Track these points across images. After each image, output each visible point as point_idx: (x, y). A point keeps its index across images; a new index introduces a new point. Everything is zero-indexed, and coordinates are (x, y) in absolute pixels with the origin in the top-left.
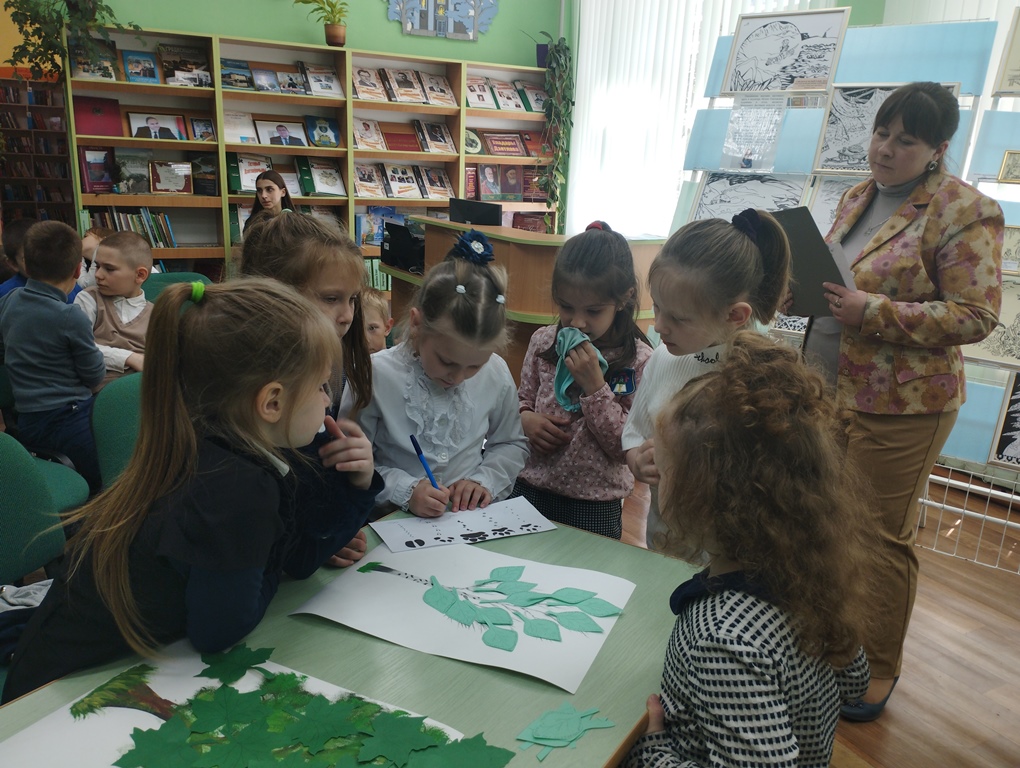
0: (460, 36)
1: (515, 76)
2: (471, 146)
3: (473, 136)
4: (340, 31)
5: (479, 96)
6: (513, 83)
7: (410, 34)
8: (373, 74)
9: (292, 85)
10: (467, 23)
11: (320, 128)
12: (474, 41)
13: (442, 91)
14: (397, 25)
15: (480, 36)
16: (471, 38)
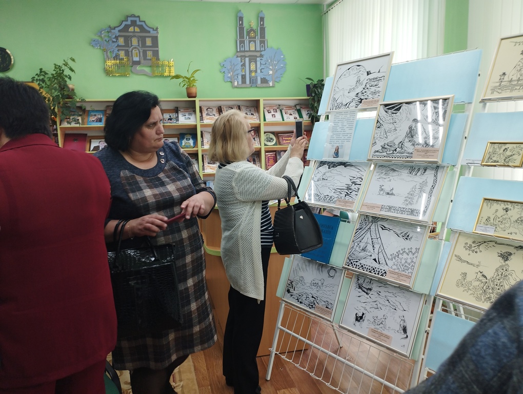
0: (264, 85)
1: (297, 102)
2: (270, 141)
3: (272, 136)
4: (193, 90)
5: (273, 115)
6: (295, 106)
7: (236, 87)
8: (215, 110)
9: (170, 119)
10: (267, 78)
11: (187, 139)
12: (273, 87)
13: (252, 114)
14: (230, 83)
15: (276, 84)
16: (271, 85)
